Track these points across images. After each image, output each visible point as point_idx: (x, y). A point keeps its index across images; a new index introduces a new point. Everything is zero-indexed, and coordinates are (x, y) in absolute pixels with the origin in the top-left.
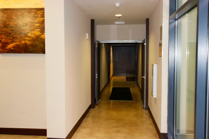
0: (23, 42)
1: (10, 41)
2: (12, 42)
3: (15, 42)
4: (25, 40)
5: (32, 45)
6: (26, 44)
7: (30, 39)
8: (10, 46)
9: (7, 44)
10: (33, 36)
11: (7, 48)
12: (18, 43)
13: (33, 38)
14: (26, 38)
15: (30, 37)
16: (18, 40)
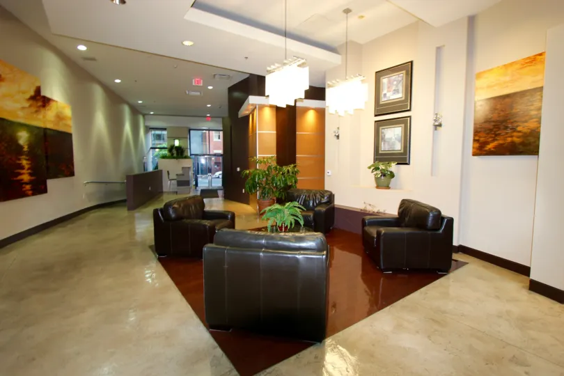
0: (509, 140)
1: (490, 139)
2: (494, 140)
3: (496, 140)
4: (512, 137)
5: (523, 144)
6: (513, 142)
7: (520, 134)
8: (490, 146)
9: (486, 143)
10: (525, 130)
11: (487, 149)
12: (501, 142)
13: (525, 133)
14: (515, 134)
15: (520, 132)
16: (502, 137)
